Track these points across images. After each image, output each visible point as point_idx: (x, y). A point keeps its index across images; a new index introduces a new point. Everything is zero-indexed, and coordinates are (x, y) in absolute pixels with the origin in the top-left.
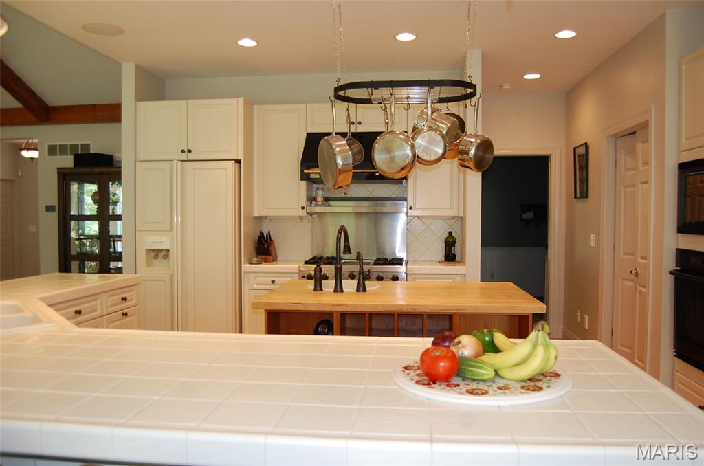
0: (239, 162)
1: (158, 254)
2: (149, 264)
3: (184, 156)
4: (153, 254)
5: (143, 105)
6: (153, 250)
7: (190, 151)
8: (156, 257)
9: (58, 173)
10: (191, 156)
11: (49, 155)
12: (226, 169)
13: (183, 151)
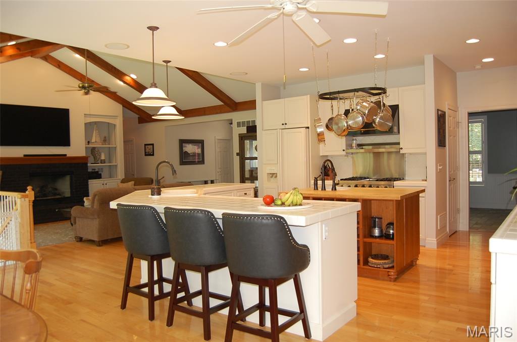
0: (308, 128)
1: (273, 175)
2: (269, 180)
3: (283, 127)
4: (271, 175)
5: (265, 103)
6: (271, 174)
7: (286, 124)
8: (272, 177)
9: (239, 136)
10: (287, 126)
11: (238, 127)
12: (301, 132)
13: (283, 124)
